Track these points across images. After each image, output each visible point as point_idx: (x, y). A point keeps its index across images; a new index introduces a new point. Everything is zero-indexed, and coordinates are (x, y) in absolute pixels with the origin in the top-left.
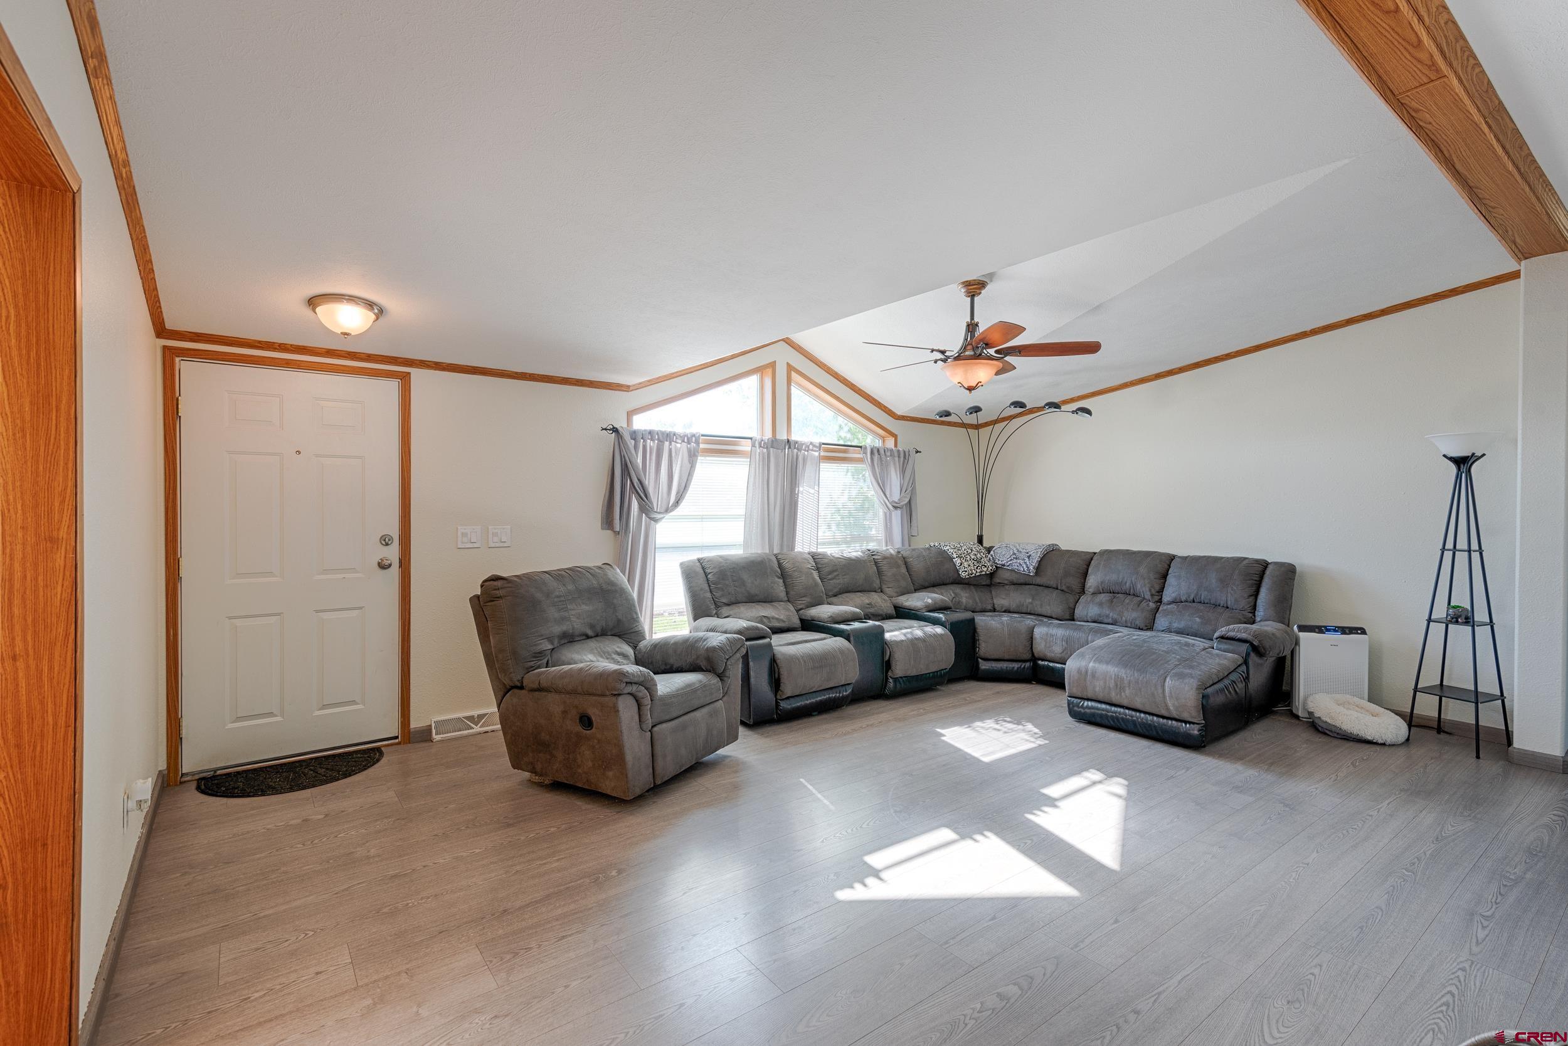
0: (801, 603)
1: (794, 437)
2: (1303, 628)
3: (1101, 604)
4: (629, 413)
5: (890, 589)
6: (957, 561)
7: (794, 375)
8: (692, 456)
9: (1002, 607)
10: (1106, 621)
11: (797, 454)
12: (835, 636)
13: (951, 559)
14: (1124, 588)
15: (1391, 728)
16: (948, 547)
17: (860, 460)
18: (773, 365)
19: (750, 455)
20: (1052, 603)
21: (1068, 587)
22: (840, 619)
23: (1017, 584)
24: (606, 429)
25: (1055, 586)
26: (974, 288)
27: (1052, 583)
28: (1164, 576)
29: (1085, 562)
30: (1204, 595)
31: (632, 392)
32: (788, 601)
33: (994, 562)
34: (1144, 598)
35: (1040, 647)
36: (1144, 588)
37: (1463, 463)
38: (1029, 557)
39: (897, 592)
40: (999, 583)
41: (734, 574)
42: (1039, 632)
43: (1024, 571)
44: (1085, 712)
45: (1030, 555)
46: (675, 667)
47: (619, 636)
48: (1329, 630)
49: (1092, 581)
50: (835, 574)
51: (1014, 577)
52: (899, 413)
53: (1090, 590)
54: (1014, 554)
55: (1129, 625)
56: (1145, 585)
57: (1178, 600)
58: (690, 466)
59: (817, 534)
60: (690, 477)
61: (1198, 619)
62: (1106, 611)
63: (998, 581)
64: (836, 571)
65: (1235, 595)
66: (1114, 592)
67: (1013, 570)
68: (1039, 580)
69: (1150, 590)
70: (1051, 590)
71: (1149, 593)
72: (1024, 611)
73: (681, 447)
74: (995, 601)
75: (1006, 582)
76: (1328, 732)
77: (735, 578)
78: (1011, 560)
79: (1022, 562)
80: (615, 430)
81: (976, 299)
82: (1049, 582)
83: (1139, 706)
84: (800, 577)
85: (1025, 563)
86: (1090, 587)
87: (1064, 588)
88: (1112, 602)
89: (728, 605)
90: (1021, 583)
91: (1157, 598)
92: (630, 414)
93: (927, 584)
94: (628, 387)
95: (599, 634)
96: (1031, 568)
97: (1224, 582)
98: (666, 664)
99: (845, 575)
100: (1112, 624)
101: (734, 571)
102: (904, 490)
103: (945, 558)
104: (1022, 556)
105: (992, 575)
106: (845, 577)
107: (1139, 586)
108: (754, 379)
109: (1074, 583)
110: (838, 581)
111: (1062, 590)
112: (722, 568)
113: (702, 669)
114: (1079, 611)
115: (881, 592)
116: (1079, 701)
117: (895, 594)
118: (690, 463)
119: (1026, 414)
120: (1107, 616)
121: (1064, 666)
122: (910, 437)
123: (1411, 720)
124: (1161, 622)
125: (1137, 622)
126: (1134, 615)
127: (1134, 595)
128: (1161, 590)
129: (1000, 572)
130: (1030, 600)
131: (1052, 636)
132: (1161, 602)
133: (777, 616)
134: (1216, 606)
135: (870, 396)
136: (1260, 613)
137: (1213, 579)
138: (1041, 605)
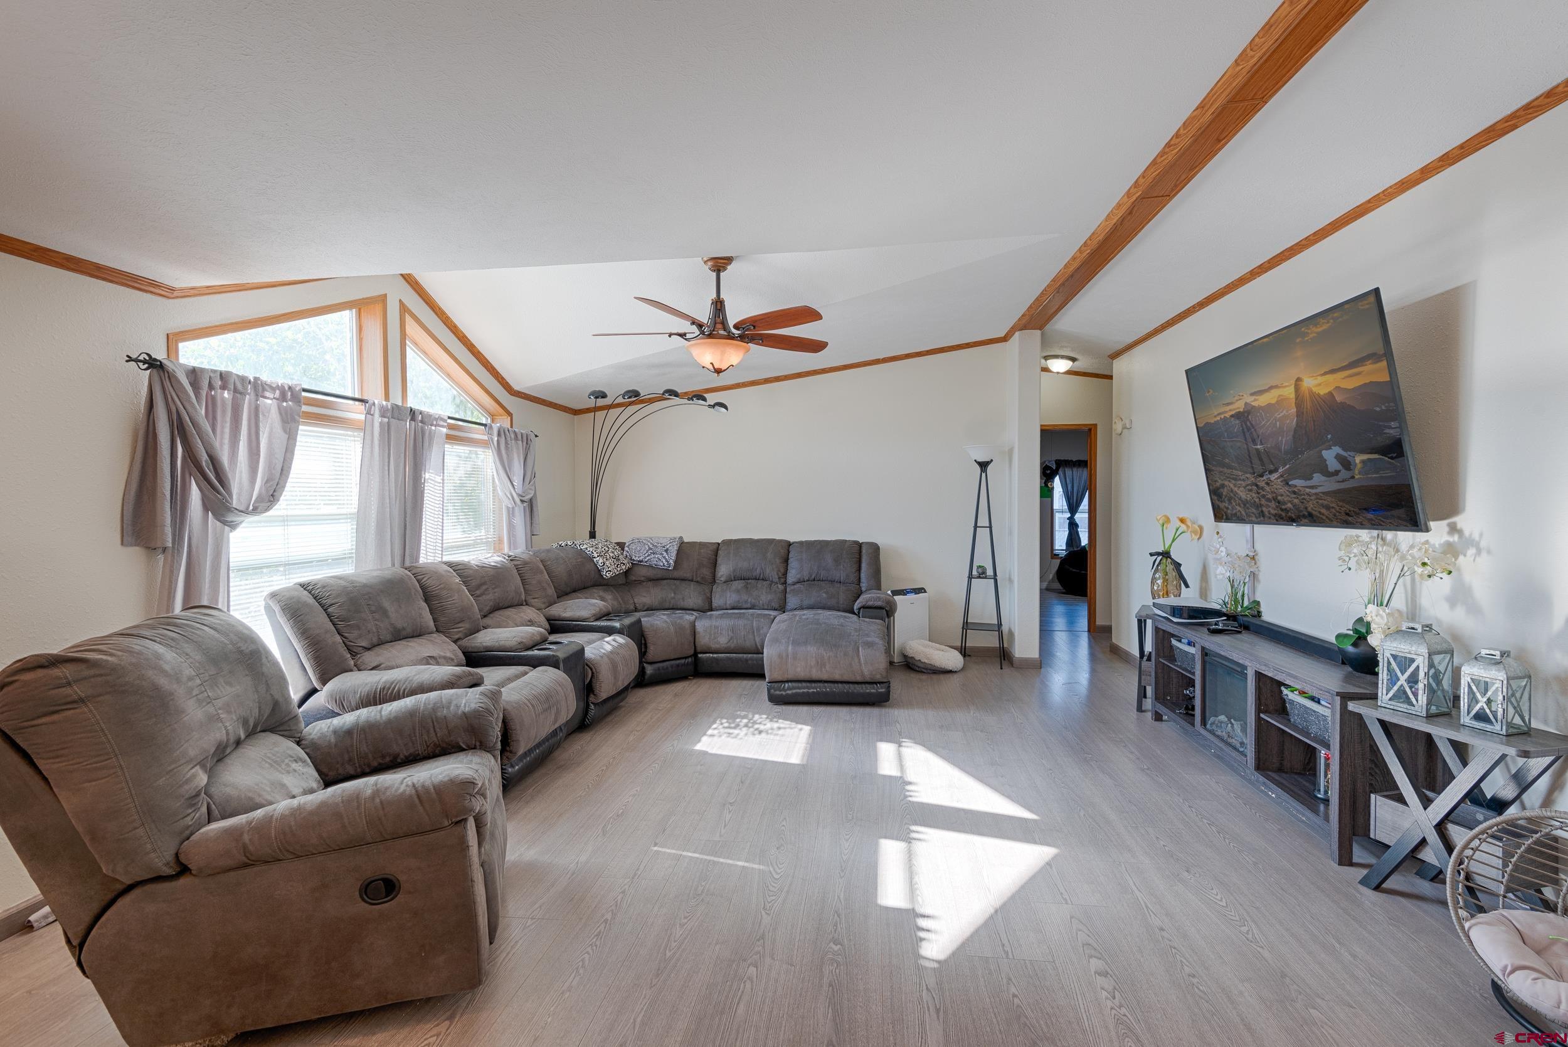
0: (457, 632)
1: (412, 403)
2: (896, 593)
3: (738, 591)
4: (171, 337)
5: (536, 600)
6: (600, 561)
7: (408, 318)
8: (290, 423)
9: (644, 606)
10: (745, 606)
11: (422, 428)
12: (535, 667)
13: (591, 559)
14: (754, 574)
15: (951, 659)
16: (585, 546)
17: (484, 444)
18: (383, 299)
19: (363, 428)
20: (692, 596)
21: (702, 578)
22: (531, 643)
23: (654, 580)
24: (136, 360)
25: (690, 578)
26: (719, 265)
27: (688, 575)
28: (786, 561)
29: (714, 552)
30: (823, 574)
31: (176, 301)
32: (438, 631)
33: (631, 559)
34: (772, 582)
35: (703, 640)
36: (772, 572)
37: (984, 465)
38: (666, 551)
39: (544, 603)
40: (635, 581)
41: (371, 602)
42: (701, 625)
43: (664, 566)
44: (787, 694)
45: (667, 549)
46: (402, 756)
47: (272, 730)
48: (908, 593)
49: (723, 570)
50: (484, 587)
51: (650, 573)
52: (516, 387)
53: (722, 579)
54: (651, 549)
55: (766, 607)
56: (773, 569)
57: (802, 580)
58: (287, 436)
59: (442, 537)
60: (288, 455)
61: (824, 595)
62: (745, 597)
63: (634, 578)
64: (484, 583)
65: (843, 572)
66: (748, 579)
67: (650, 566)
68: (676, 574)
69: (778, 574)
70: (687, 582)
71: (777, 577)
72: (667, 607)
73: (269, 402)
74: (636, 600)
75: (642, 579)
76: (923, 670)
77: (373, 608)
78: (649, 555)
79: (660, 557)
80: (153, 364)
81: (722, 274)
82: (685, 575)
83: (837, 677)
84: (451, 597)
85: (664, 557)
86: (722, 576)
87: (699, 579)
88: (747, 588)
89: (368, 649)
90: (659, 578)
91: (783, 580)
92: (172, 341)
93: (568, 590)
94: (172, 289)
95: (243, 736)
96: (671, 562)
97: (837, 561)
98: (383, 757)
99: (495, 588)
100: (750, 609)
101: (370, 598)
102: (527, 480)
103: (584, 558)
104: (659, 550)
105: (627, 573)
106: (496, 590)
107: (768, 571)
108: (346, 317)
109: (706, 572)
110: (488, 597)
111: (697, 582)
112: (351, 595)
113: (461, 747)
114: (717, 601)
115: (527, 604)
116: (780, 684)
117: (543, 606)
118: (285, 431)
119: (636, 404)
120: (746, 602)
121: (760, 655)
122: (527, 418)
123: (964, 651)
124: (792, 601)
125: (773, 604)
126: (769, 597)
127: (763, 579)
128: (785, 574)
129: (636, 568)
130: (673, 595)
131: (716, 627)
132: (786, 584)
133: (442, 654)
134: (832, 581)
135: (489, 362)
136: (864, 586)
137: (829, 559)
138: (683, 599)
